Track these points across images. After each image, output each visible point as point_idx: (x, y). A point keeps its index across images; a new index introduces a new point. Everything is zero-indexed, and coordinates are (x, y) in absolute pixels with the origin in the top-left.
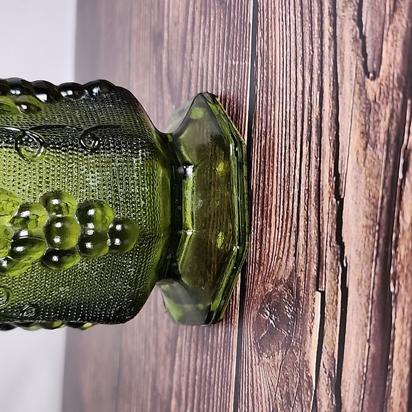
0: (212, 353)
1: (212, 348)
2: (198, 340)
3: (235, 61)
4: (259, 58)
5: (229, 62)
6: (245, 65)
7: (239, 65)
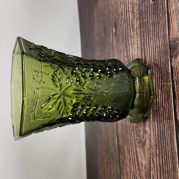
0: (168, 173)
1: (168, 171)
2: (160, 170)
3: (165, 83)
4: (175, 82)
5: (163, 83)
6: (169, 84)
7: (167, 84)
